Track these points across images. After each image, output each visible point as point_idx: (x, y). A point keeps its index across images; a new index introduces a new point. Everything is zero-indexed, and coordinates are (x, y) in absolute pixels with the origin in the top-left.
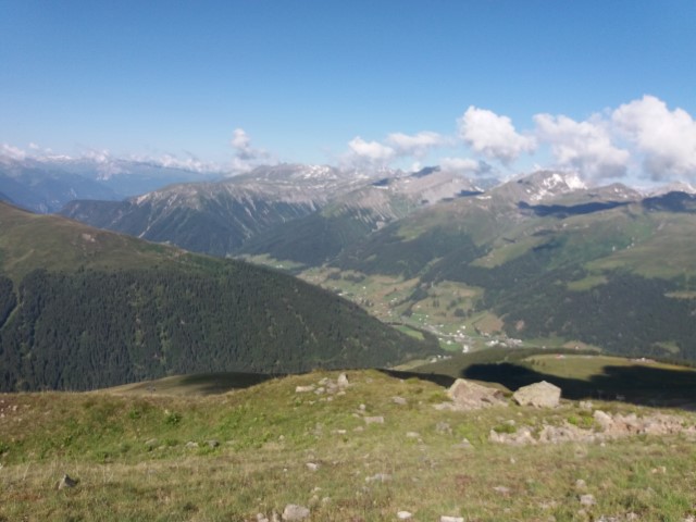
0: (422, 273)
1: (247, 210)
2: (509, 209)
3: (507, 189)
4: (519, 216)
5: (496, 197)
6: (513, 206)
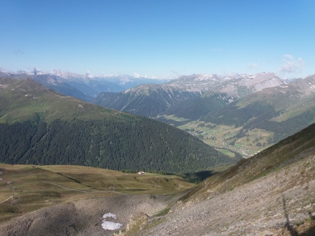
0: (245, 124)
1: (170, 95)
2: (297, 92)
3: (297, 83)
4: (302, 96)
5: (290, 87)
6: (300, 91)
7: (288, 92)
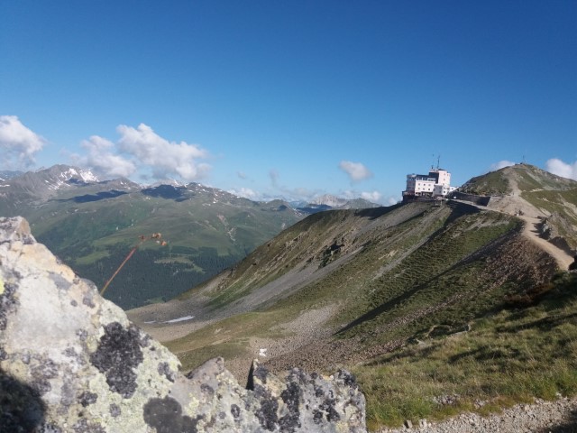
2: (28, 196)
3: (25, 179)
4: (37, 203)
5: (14, 186)
6: (32, 194)
7: (11, 195)
